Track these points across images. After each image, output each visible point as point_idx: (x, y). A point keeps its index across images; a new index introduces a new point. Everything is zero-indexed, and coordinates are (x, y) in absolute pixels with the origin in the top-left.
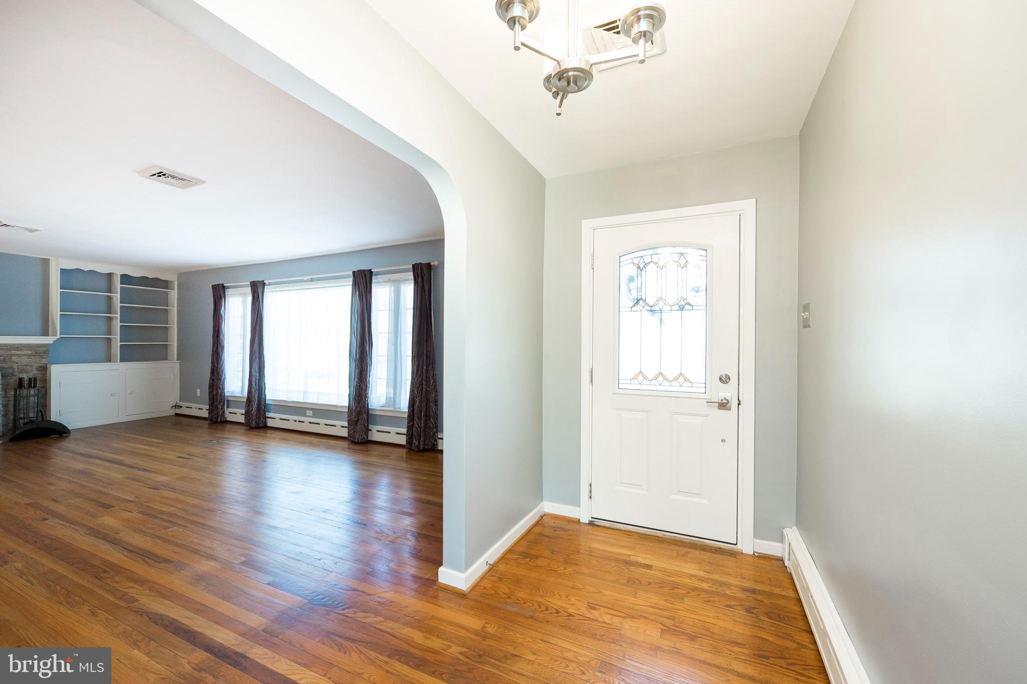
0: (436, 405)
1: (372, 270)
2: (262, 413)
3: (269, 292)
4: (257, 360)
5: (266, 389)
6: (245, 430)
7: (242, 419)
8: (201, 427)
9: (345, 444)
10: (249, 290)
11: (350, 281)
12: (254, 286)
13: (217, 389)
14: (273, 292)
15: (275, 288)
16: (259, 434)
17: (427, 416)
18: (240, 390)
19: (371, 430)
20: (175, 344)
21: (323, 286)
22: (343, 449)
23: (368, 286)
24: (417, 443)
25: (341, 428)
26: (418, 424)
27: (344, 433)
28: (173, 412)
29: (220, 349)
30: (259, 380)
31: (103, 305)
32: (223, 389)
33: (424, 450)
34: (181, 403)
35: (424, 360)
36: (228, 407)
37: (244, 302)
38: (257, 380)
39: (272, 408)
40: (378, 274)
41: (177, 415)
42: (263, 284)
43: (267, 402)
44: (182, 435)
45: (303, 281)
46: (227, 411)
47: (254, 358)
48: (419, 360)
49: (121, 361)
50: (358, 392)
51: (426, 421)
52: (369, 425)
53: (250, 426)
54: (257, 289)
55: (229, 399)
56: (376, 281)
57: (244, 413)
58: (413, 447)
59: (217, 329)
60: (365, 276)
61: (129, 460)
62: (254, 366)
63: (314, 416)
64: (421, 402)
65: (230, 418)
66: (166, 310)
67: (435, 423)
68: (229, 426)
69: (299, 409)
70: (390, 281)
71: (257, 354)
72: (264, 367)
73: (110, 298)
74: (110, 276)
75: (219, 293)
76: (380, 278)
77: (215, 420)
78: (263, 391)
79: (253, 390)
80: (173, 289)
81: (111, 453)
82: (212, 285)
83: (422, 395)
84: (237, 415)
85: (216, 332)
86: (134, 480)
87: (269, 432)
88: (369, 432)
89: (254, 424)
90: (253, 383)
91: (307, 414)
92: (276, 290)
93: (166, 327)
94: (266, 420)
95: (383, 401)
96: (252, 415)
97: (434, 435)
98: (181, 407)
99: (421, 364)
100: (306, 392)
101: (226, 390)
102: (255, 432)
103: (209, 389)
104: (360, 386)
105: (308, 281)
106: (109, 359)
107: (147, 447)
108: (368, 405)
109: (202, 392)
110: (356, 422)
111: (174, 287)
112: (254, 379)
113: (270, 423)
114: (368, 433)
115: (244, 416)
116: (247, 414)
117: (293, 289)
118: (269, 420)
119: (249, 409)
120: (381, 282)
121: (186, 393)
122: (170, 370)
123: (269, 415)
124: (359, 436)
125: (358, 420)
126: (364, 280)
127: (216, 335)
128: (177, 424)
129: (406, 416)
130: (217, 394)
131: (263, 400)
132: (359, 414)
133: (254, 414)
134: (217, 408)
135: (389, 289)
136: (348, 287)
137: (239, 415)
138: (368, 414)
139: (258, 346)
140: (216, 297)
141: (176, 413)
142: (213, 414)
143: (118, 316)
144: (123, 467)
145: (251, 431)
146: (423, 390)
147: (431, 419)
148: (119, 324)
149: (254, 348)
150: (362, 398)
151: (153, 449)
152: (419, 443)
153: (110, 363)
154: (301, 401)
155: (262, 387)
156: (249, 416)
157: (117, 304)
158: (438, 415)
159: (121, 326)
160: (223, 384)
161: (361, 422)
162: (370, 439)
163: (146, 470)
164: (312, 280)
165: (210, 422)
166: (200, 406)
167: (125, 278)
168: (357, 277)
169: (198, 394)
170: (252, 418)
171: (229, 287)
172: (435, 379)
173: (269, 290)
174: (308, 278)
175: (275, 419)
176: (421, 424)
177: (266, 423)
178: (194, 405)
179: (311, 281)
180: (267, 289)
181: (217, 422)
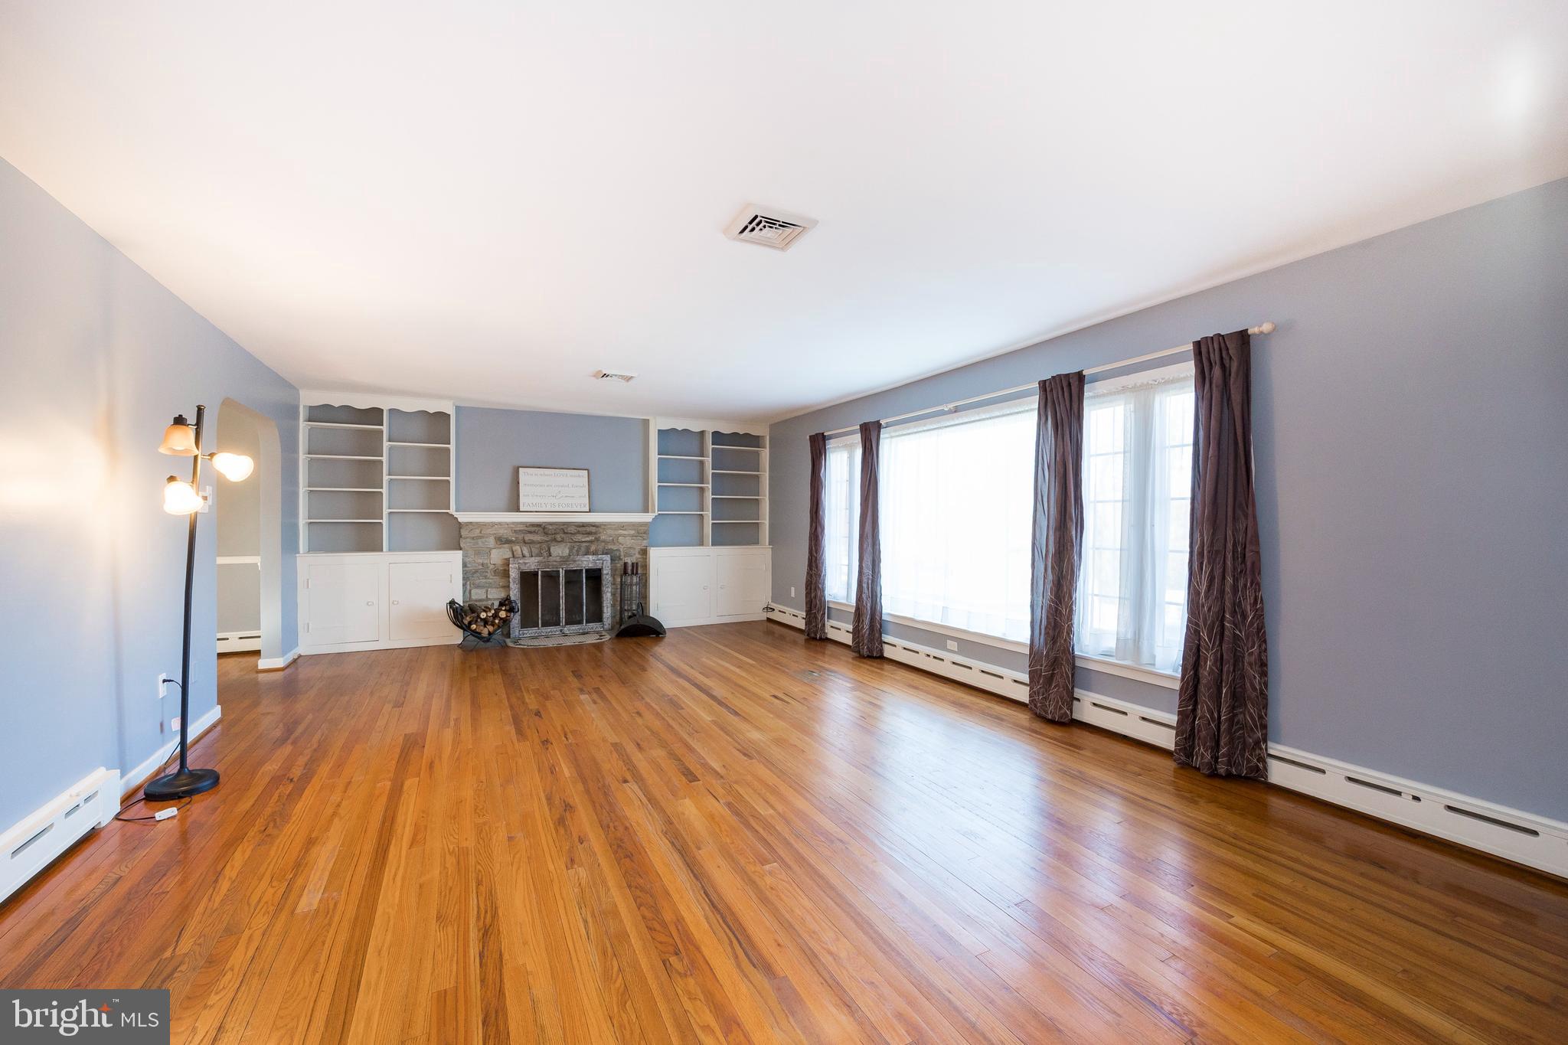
0: (1264, 674)
1: (1084, 373)
2: (877, 635)
3: (887, 438)
4: (870, 548)
5: (882, 597)
6: (853, 659)
7: (848, 640)
8: (795, 643)
9: (1023, 717)
10: (858, 437)
11: (1034, 402)
12: (866, 430)
13: (815, 589)
14: (892, 437)
15: (895, 431)
16: (873, 669)
17: (1238, 698)
18: (844, 593)
19: (1078, 700)
20: (767, 522)
21: (977, 418)
22: (1018, 727)
23: (1075, 406)
24: (1208, 756)
25: (1015, 683)
26: (1212, 714)
27: (1023, 694)
28: (764, 616)
29: (819, 529)
30: (873, 581)
31: (695, 474)
32: (824, 591)
33: (1229, 777)
34: (772, 604)
35: (1229, 563)
36: (828, 618)
37: (851, 458)
38: (870, 581)
39: (890, 628)
40: (1096, 378)
41: (769, 620)
42: (878, 426)
43: (884, 617)
44: (774, 654)
45: (942, 413)
46: (828, 623)
47: (865, 546)
48: (1214, 560)
49: (712, 545)
50: (1052, 621)
51: (1233, 708)
52: (1076, 690)
53: (859, 652)
54: (870, 435)
55: (831, 605)
56: (1091, 394)
57: (851, 630)
58: (1197, 762)
59: (815, 500)
60: (1069, 385)
61: (720, 691)
62: (865, 558)
63: (959, 652)
64: (1220, 660)
65: (832, 634)
66: (757, 477)
67: (1261, 717)
68: (831, 648)
69: (935, 636)
70: (1124, 389)
71: (870, 540)
72: (880, 561)
73: (702, 463)
74: (702, 433)
75: (818, 446)
76: (1100, 387)
77: (813, 635)
78: (878, 600)
79: (864, 596)
80: (764, 447)
81: (700, 673)
82: (810, 436)
83: (1221, 645)
84: (841, 631)
85: (815, 506)
86: (722, 729)
87: (887, 667)
88: (1075, 702)
89: (865, 652)
90: (865, 586)
91: (948, 647)
92: (897, 434)
93: (756, 499)
94: (882, 646)
95: (1110, 643)
96: (863, 636)
97: (1257, 743)
98: (774, 610)
99: (1218, 573)
100: (947, 608)
101: (827, 593)
102: (866, 664)
103: (807, 589)
104: (1057, 609)
105: (950, 412)
106: (701, 544)
107: (738, 670)
108: (1073, 650)
109: (797, 591)
110: (1050, 680)
111: (765, 444)
112: (865, 580)
113: (888, 652)
114: (1072, 704)
115: (851, 635)
116: (856, 632)
117: (925, 428)
118: (886, 647)
119: (858, 626)
120: (1103, 395)
121: (779, 593)
122: (760, 556)
123: (886, 638)
124: (1055, 708)
125: (1053, 675)
126: (1066, 394)
127: (814, 511)
128: (769, 633)
129: (1177, 686)
130: (815, 597)
131: (878, 613)
132: (1055, 663)
133: (866, 635)
134: (816, 618)
135: (1123, 407)
136: (1032, 413)
137: (843, 632)
138: (1074, 667)
139: (871, 525)
140: (814, 453)
141: (768, 618)
142: (811, 627)
143: (710, 486)
144: (711, 702)
145: (860, 662)
146: (1227, 633)
147: (1249, 705)
148: (711, 497)
149: (866, 530)
150: (1060, 633)
151: (744, 674)
152: (1216, 758)
153: (701, 547)
154: (939, 622)
155: (876, 593)
156: (858, 637)
157: (709, 471)
158: (1269, 698)
159: (713, 499)
160: (824, 583)
161: (1058, 679)
162: (1076, 716)
163: (736, 714)
164: (956, 410)
165: (807, 637)
166: (796, 611)
167: (718, 437)
168: (1051, 390)
169: (793, 595)
170: (863, 640)
171: (830, 437)
172: (1262, 609)
173: (887, 435)
174: (951, 406)
175: (895, 647)
176: (1219, 713)
177: (881, 651)
178: (789, 609)
179: (955, 412)
180: (884, 434)
181: (815, 639)
